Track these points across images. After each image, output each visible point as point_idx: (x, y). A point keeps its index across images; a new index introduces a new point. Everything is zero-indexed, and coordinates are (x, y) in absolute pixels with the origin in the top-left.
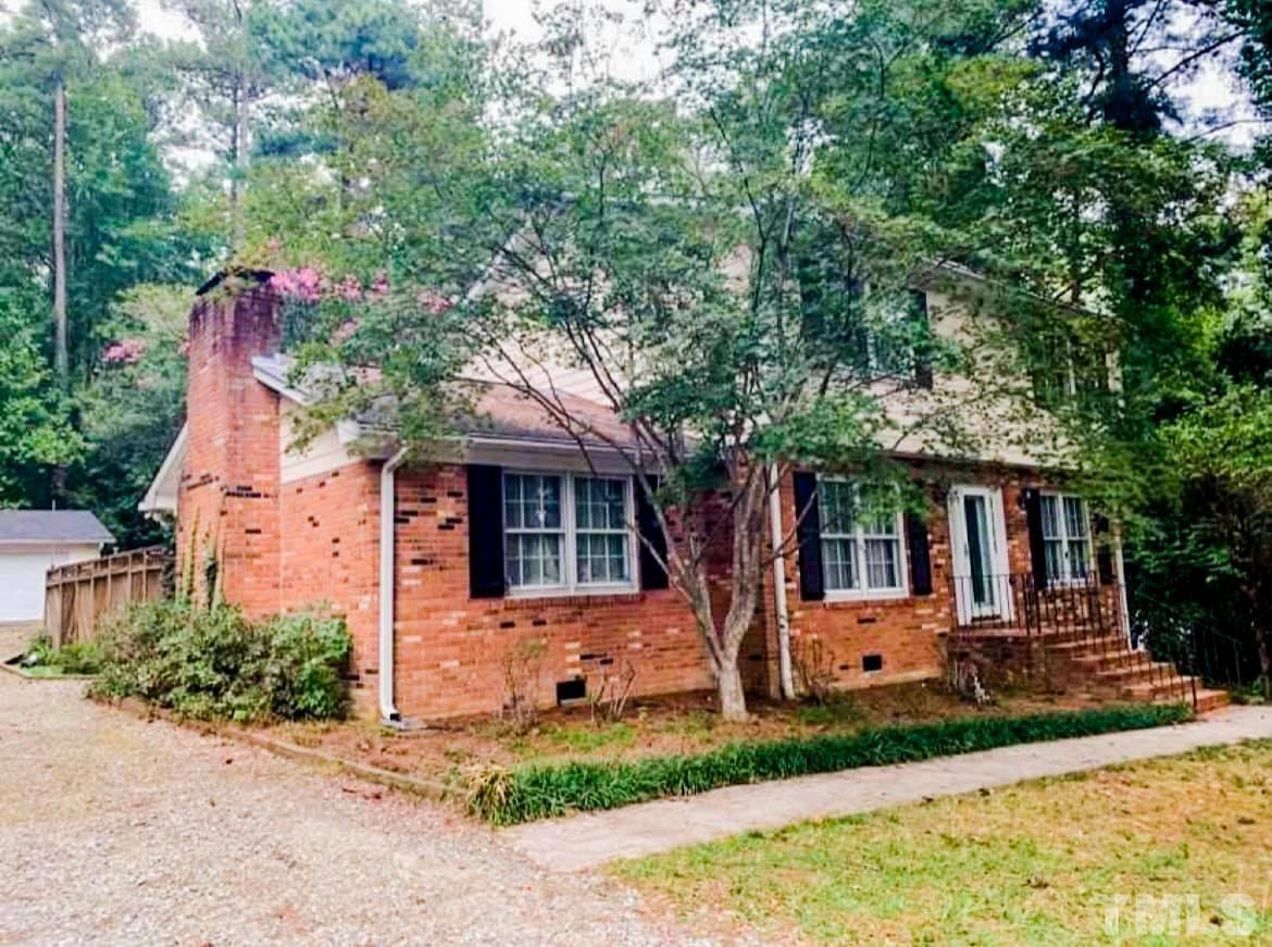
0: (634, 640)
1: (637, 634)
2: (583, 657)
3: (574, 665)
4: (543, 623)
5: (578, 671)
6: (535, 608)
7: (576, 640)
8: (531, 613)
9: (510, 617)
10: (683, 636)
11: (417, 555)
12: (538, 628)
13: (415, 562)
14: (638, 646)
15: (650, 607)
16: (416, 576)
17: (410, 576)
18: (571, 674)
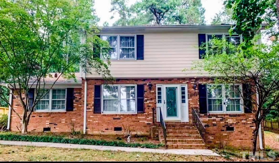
0: (63, 121)
1: (64, 120)
2: (50, 124)
3: (47, 125)
4: (41, 117)
5: (48, 126)
6: (40, 114)
7: (48, 120)
8: (38, 115)
9: (34, 115)
10: (77, 121)
11: (17, 104)
12: (40, 117)
13: (16, 105)
14: (64, 122)
15: (67, 115)
16: (16, 107)
17: (15, 107)
18: (47, 126)
